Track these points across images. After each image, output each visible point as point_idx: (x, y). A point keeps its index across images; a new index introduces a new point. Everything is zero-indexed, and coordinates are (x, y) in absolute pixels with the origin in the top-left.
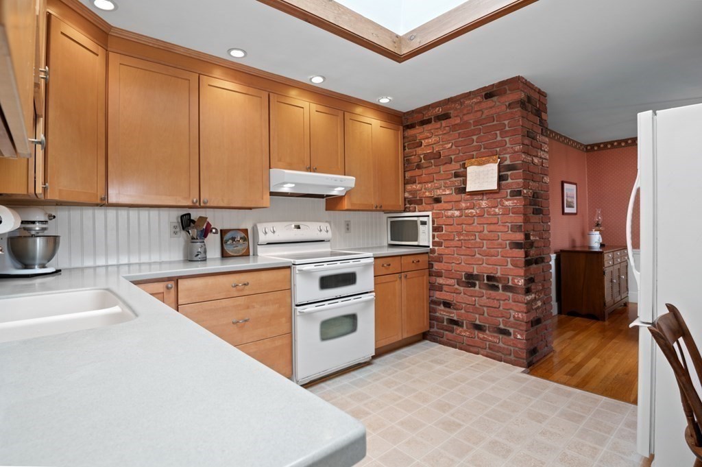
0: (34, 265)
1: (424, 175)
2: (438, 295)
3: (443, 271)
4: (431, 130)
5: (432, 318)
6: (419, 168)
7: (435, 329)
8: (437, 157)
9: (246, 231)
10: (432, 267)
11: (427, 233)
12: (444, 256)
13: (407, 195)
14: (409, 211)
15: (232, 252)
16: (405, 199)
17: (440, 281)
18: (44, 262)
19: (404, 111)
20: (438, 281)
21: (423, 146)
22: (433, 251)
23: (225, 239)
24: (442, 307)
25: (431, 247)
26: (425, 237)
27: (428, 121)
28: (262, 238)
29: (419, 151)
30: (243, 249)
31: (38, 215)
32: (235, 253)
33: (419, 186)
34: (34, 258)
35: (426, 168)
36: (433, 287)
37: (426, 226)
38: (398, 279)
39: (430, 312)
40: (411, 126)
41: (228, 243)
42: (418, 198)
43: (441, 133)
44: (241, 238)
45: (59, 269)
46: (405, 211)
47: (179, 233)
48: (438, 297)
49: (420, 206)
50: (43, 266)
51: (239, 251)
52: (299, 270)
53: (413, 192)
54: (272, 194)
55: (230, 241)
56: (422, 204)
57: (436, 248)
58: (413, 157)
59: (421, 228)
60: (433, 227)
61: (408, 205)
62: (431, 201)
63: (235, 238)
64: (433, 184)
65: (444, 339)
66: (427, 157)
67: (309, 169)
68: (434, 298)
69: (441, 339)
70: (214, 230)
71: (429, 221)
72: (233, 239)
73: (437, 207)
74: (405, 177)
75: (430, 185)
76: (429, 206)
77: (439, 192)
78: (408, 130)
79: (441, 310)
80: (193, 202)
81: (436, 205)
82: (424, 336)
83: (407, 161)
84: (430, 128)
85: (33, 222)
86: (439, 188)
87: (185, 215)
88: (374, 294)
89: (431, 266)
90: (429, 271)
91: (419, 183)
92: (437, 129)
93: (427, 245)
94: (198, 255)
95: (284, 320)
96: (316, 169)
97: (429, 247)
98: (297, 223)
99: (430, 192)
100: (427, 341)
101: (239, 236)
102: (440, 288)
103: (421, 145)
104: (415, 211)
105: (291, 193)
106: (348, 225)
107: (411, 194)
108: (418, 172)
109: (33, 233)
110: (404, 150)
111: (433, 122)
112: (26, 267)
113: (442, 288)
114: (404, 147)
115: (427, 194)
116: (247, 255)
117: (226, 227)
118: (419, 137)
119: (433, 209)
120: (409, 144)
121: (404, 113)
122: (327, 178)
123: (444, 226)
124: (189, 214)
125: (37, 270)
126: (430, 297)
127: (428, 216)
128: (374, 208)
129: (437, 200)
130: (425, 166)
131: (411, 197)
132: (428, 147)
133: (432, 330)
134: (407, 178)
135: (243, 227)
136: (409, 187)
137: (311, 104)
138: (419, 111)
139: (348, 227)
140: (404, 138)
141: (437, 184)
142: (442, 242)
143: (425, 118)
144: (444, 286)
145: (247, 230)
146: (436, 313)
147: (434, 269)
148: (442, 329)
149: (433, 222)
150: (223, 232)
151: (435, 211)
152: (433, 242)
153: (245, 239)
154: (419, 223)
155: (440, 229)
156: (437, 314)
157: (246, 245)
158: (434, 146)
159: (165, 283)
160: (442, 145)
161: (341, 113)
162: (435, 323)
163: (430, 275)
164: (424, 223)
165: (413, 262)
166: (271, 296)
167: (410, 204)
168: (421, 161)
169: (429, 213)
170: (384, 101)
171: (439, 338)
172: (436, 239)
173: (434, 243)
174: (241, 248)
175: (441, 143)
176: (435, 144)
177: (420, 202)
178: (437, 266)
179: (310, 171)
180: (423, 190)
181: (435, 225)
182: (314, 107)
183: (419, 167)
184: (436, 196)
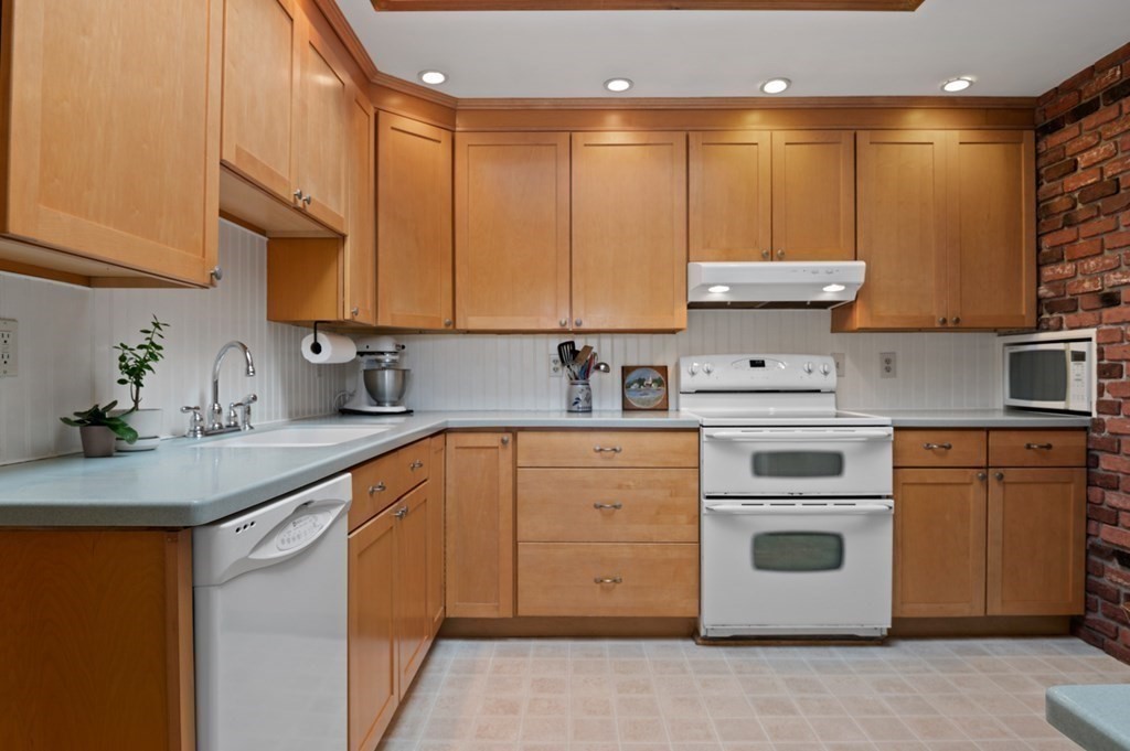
0: (385, 402)
1: (1081, 241)
2: (1107, 534)
3: (1121, 475)
4: (1096, 127)
5: (1090, 588)
6: (1070, 226)
7: (1099, 616)
8: (1109, 192)
9: (664, 370)
10: (1097, 465)
11: (1085, 380)
12: (1124, 439)
13: (1043, 291)
14: (1048, 330)
15: (638, 402)
16: (1039, 300)
17: (1113, 499)
18: (396, 399)
19: (1039, 95)
20: (1107, 499)
21: (1079, 171)
22: (1099, 425)
23: (627, 381)
24: (1115, 565)
25: (1095, 415)
26: (1082, 391)
27: (1090, 108)
28: (687, 382)
29: (1071, 183)
30: (657, 399)
31: (387, 345)
32: (643, 404)
33: (1068, 268)
34: (383, 395)
35: (1085, 221)
36: (1095, 513)
37: (1084, 363)
38: (977, 483)
39: (1087, 573)
40: (1055, 126)
41: (633, 387)
42: (1068, 297)
43: (1119, 130)
44: (654, 381)
45: (410, 409)
46: (1038, 328)
47: (560, 371)
48: (1108, 538)
49: (1071, 316)
50: (394, 404)
51: (649, 401)
52: (707, 436)
53: (1059, 283)
54: (692, 306)
55: (636, 386)
56: (1076, 310)
57: (1106, 418)
58: (1057, 200)
59: (1074, 368)
60: (1099, 365)
61: (1046, 316)
62: (1094, 302)
63: (644, 380)
64: (1099, 259)
65: (1119, 644)
66: (1088, 194)
67: (770, 256)
68: (1098, 541)
69: (1111, 642)
70: (602, 367)
71: (1091, 350)
72: (641, 382)
73: (1109, 317)
74: (1039, 249)
75: (1092, 263)
76: (1090, 317)
77: (1114, 279)
78: (1048, 137)
79: (1112, 571)
80: (561, 323)
81: (1106, 312)
82: (1071, 627)
83: (1042, 210)
84: (1093, 124)
85: (382, 353)
86: (1113, 270)
87: (566, 344)
88: (891, 502)
89: (1091, 461)
90: (1088, 474)
91: (1070, 261)
92: (1110, 121)
93: (1085, 409)
94: (576, 403)
95: (683, 519)
96: (783, 253)
97: (1089, 414)
98: (757, 357)
99: (1093, 278)
100: (1079, 642)
101: (650, 377)
102: (1113, 517)
103: (1075, 169)
104: (1060, 328)
105: (732, 303)
106: (888, 361)
107: (1051, 289)
108: (1068, 234)
109: (383, 365)
110: (1038, 185)
111: (1102, 106)
112: (379, 404)
113: (1117, 518)
114: (1038, 177)
115: (1087, 285)
116: (664, 408)
117: (632, 362)
118: (1071, 148)
119: (1100, 323)
120: (1048, 169)
121: (1039, 98)
122: (795, 270)
123: (1124, 364)
124: (572, 343)
125: (388, 409)
126: (1088, 535)
127: (1089, 339)
128: (937, 325)
129: (1110, 300)
130: (1081, 218)
131: (1051, 294)
132: (1090, 171)
133: (1091, 616)
134: (1045, 250)
135: (659, 362)
136: (1047, 272)
137: (775, 133)
138: (1071, 86)
139: (888, 365)
140: (1038, 156)
141: (1109, 258)
142: (1120, 405)
143: (1084, 101)
144: (1121, 514)
145: (666, 367)
146: (1101, 576)
147: (1099, 471)
148: (1113, 618)
149: (1101, 353)
150: (626, 370)
151: (1104, 327)
152: (1100, 404)
153: (662, 382)
154: (1069, 356)
155: (1116, 371)
156: (1105, 581)
157: (662, 393)
158: (1104, 165)
159: (500, 436)
160: (1122, 160)
161: (847, 137)
162: (1100, 601)
163: (1090, 483)
164: (1079, 357)
165: (1029, 447)
166: (661, 475)
167: (1051, 313)
168: (1074, 207)
169: (1092, 332)
170: (956, 87)
171: (1107, 640)
172: (1107, 397)
173: (1103, 406)
174: (653, 396)
175: (1120, 155)
176: (1104, 160)
177: (1072, 306)
178: (1107, 463)
179: (772, 260)
180: (1080, 277)
181: (1105, 362)
182: (781, 137)
183: (1069, 222)
184: (1107, 290)
